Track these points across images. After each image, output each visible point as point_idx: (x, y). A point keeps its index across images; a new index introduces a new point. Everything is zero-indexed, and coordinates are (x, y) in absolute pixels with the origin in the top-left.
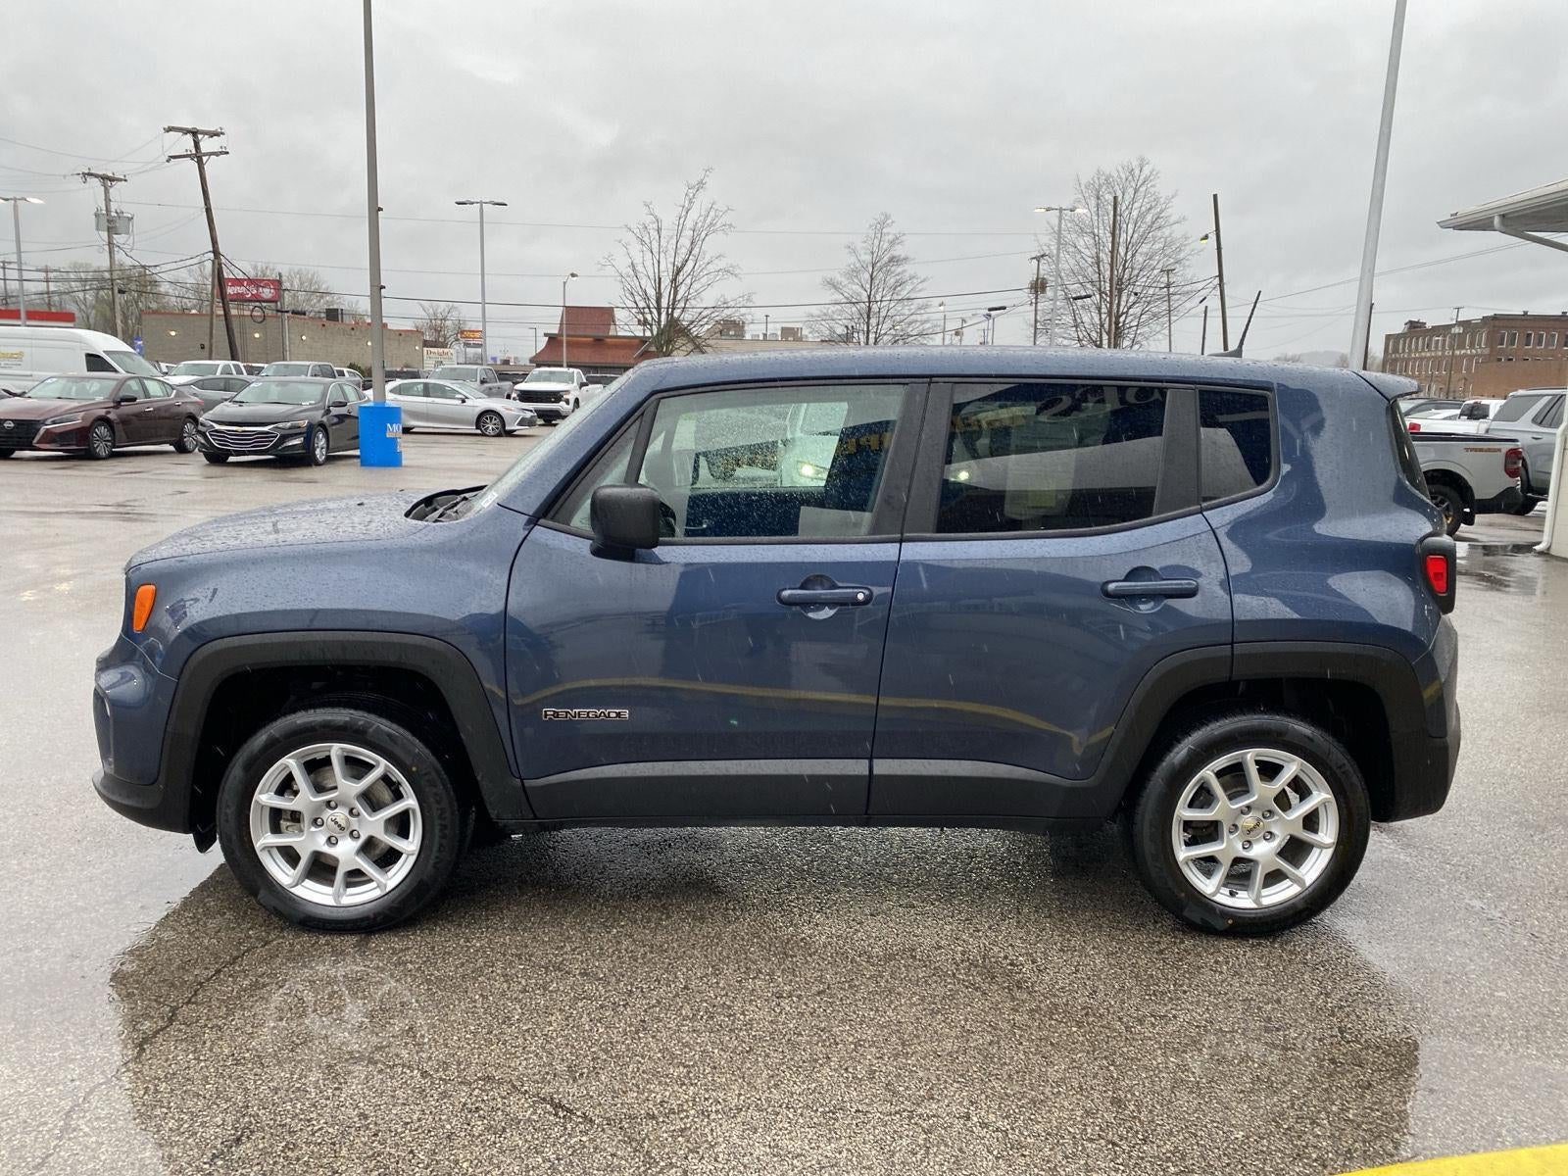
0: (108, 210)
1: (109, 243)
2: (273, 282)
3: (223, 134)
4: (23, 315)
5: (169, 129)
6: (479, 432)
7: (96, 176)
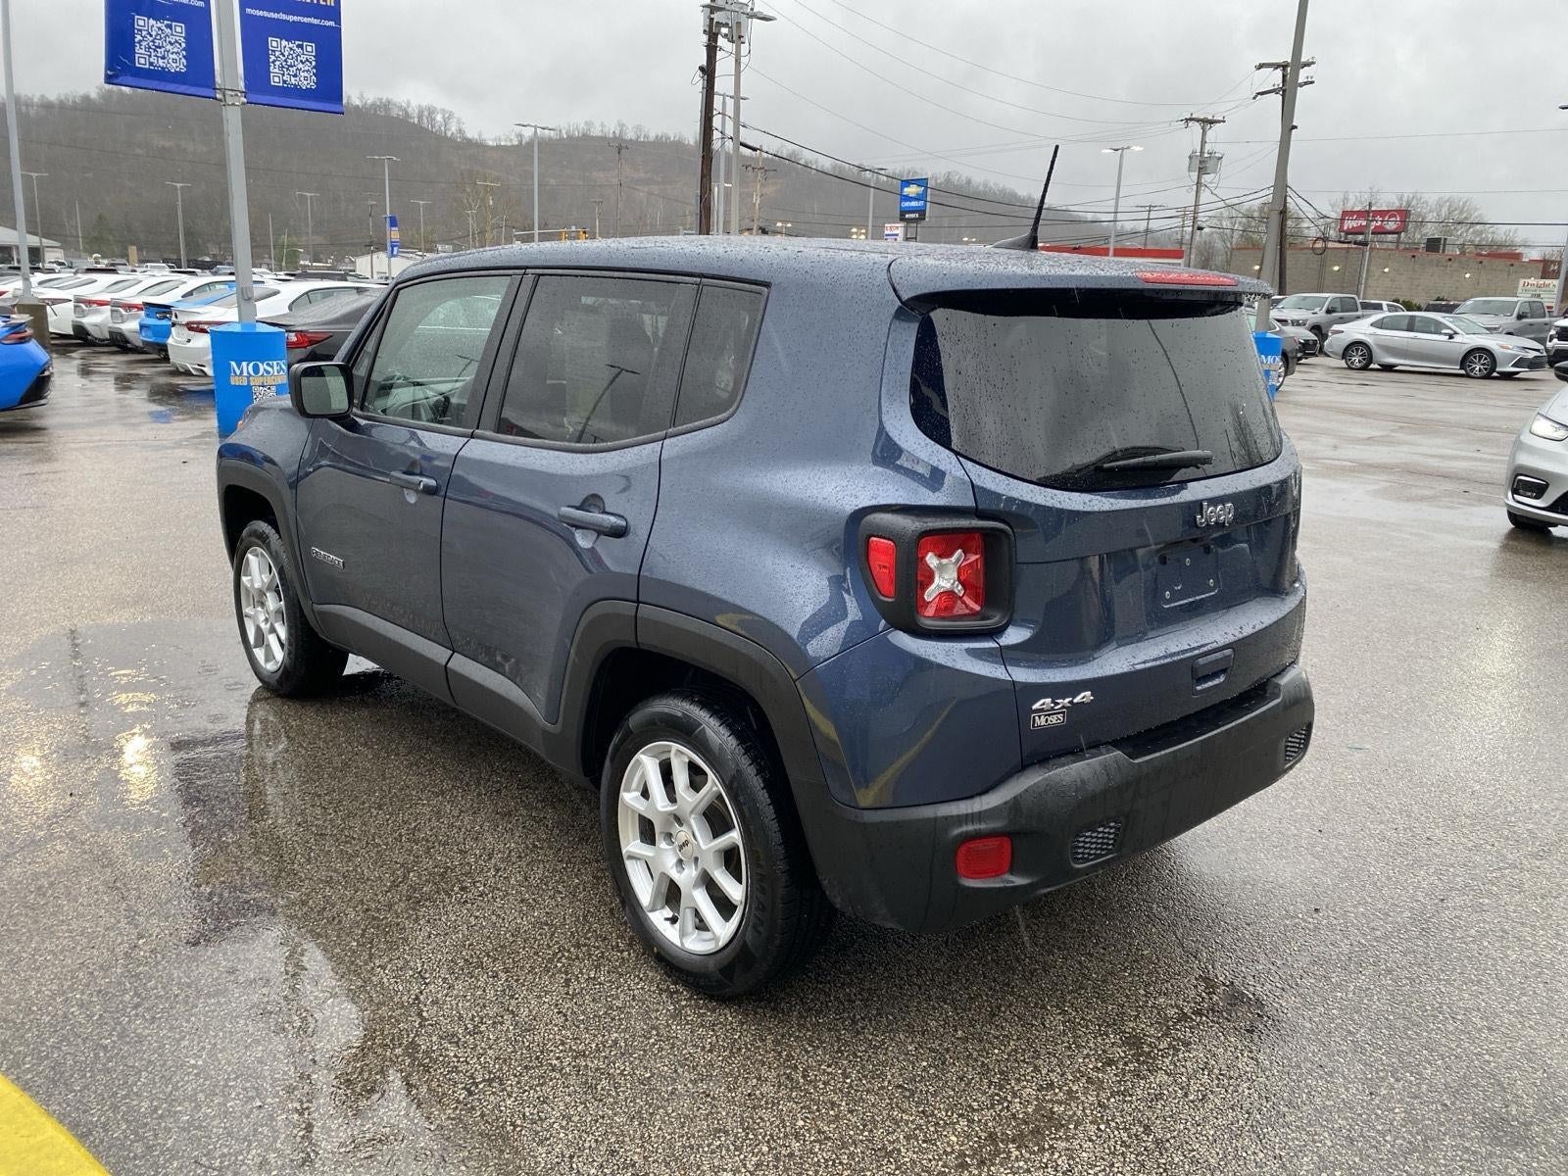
0: (1202, 152)
1: (1198, 183)
2: (1399, 211)
3: (1313, 63)
4: (1111, 252)
5: (1261, 66)
6: (1463, 372)
7: (1198, 120)
